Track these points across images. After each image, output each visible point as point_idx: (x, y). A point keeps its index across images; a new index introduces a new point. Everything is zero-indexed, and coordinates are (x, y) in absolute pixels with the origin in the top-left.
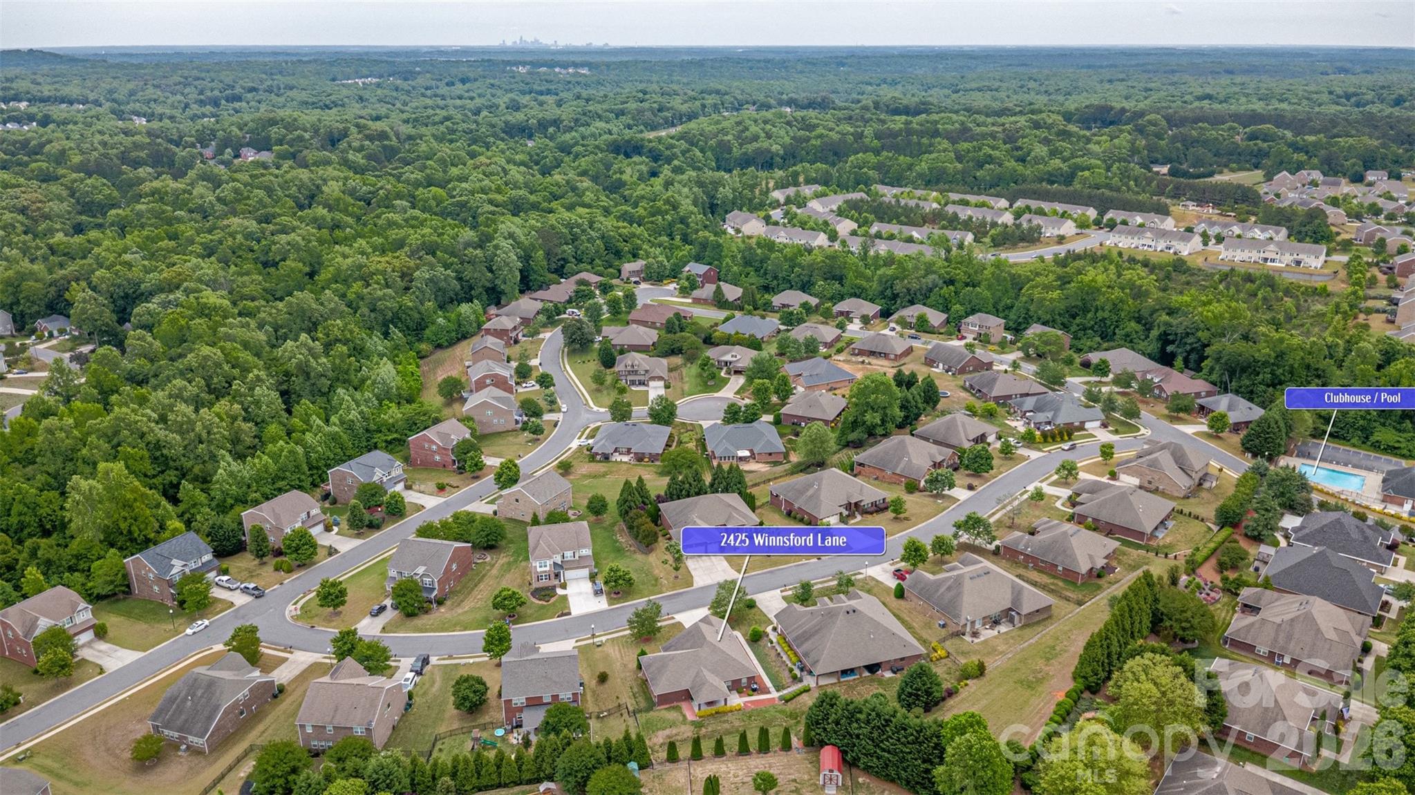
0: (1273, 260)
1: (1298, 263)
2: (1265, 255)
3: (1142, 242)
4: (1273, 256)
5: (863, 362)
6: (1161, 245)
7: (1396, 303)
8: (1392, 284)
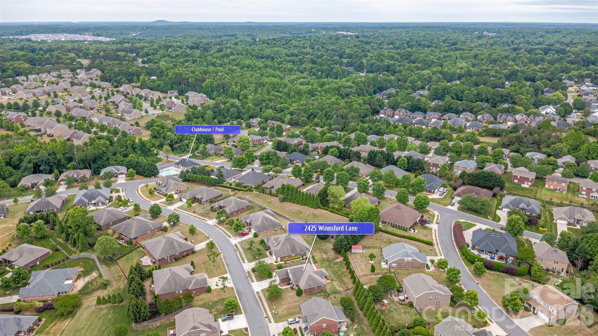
7: (39, 130)
8: (23, 126)
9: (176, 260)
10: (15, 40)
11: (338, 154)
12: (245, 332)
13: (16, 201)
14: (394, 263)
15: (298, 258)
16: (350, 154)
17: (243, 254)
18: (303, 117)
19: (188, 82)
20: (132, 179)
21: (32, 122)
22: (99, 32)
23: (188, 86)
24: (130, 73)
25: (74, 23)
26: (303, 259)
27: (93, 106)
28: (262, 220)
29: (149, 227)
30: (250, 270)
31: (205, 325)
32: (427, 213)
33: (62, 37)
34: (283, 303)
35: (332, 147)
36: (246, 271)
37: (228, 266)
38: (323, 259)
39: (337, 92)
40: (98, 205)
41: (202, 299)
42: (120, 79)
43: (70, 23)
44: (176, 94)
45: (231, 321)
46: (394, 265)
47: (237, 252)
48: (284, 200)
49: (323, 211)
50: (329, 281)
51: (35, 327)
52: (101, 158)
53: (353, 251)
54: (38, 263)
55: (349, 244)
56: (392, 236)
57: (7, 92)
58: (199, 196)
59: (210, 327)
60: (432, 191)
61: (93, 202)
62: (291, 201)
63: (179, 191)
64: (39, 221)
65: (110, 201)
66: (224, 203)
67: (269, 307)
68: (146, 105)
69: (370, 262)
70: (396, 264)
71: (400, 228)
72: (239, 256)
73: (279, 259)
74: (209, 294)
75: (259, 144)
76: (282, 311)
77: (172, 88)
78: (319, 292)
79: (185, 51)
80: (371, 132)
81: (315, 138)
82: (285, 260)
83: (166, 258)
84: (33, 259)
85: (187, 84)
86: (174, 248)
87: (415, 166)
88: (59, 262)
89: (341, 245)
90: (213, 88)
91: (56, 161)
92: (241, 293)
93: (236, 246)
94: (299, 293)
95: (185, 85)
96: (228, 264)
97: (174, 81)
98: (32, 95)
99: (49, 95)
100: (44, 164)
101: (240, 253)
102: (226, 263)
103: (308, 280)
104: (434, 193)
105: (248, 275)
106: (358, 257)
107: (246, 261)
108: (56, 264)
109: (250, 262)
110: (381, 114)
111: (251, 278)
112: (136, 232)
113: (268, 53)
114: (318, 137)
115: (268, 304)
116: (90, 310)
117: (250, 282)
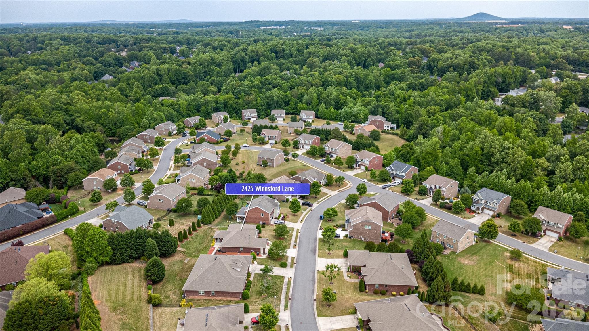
30: (288, 268)
36: (294, 269)
37: (313, 280)
96: (311, 282)
105: (294, 265)
107: (286, 280)
109: (282, 277)
117: (295, 258)
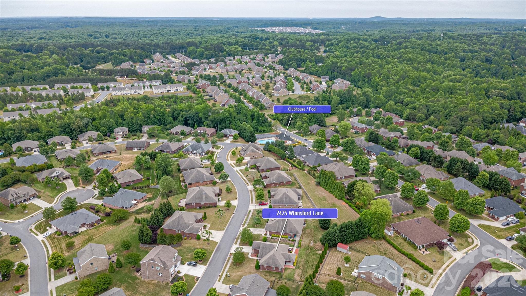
0: (170, 91)
1: (177, 90)
2: (168, 89)
3: (125, 92)
4: (170, 89)
5: (107, 157)
6: (132, 92)
7: (211, 96)
8: (204, 91)
9: (200, 208)
10: (254, 31)
11: (419, 154)
12: (195, 280)
13: (157, 141)
14: (363, 273)
15: (285, 238)
16: (430, 157)
17: (249, 220)
18: (423, 113)
19: (341, 70)
20: (236, 141)
21: (210, 89)
22: (317, 26)
23: (340, 73)
24: (301, 59)
25: (309, 19)
26: (289, 240)
27: (258, 83)
28: (282, 196)
29: (203, 178)
31: (161, 261)
32: (464, 239)
33: (289, 30)
34: (241, 270)
35: (416, 146)
38: (308, 246)
39: (484, 93)
40: (197, 155)
41: (190, 243)
42: (292, 63)
43: (306, 19)
44: (327, 79)
45: (194, 268)
46: (363, 276)
47: (246, 216)
48: (318, 184)
49: (344, 203)
50: (294, 267)
51: (96, 224)
52: (225, 122)
53: (338, 248)
54: (132, 184)
55: (335, 240)
56: (392, 248)
57: (213, 67)
58: (258, 165)
59: (164, 264)
60: (496, 217)
61: (194, 152)
62: (323, 186)
63: (254, 157)
64: (147, 157)
65: (205, 154)
66: (270, 175)
67: (229, 269)
68: (297, 86)
69: (345, 265)
70: (365, 276)
71: (411, 244)
72: (244, 220)
73: (268, 233)
74: (197, 241)
75: (362, 133)
76: (234, 277)
77: (326, 75)
78: (276, 273)
79: (362, 44)
80: (487, 139)
81: (413, 135)
82: (273, 235)
83: (193, 204)
84: (129, 180)
85: (340, 71)
86: (201, 198)
87: (497, 185)
88: (143, 187)
89: (325, 239)
90: (360, 77)
91: (198, 119)
92: (220, 249)
93: (250, 211)
94: (258, 267)
95: (338, 72)
97: (330, 68)
98: (225, 70)
99: (236, 71)
100: (190, 120)
101: (248, 217)
102: (231, 222)
103: (270, 258)
104: (497, 220)
106: (340, 255)
108: (140, 188)
110: (522, 122)
111: (237, 241)
112: (192, 179)
113: (443, 49)
114: (417, 134)
115: (230, 266)
116: (129, 224)
